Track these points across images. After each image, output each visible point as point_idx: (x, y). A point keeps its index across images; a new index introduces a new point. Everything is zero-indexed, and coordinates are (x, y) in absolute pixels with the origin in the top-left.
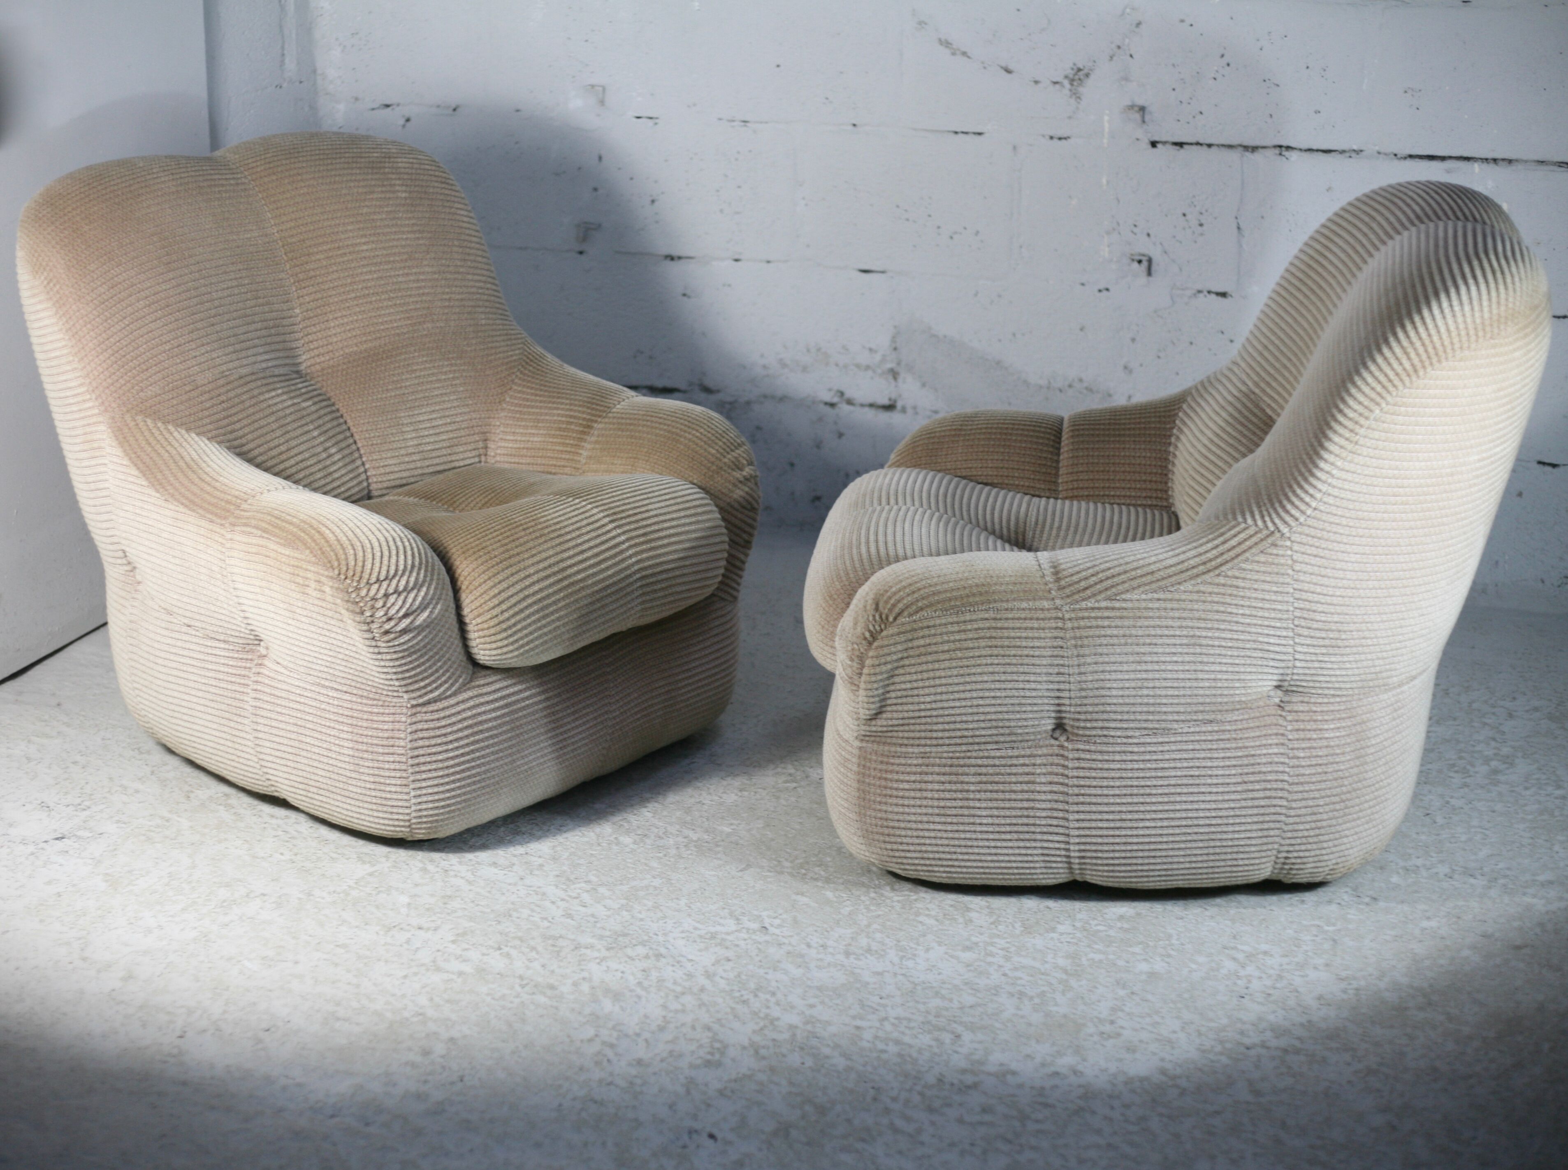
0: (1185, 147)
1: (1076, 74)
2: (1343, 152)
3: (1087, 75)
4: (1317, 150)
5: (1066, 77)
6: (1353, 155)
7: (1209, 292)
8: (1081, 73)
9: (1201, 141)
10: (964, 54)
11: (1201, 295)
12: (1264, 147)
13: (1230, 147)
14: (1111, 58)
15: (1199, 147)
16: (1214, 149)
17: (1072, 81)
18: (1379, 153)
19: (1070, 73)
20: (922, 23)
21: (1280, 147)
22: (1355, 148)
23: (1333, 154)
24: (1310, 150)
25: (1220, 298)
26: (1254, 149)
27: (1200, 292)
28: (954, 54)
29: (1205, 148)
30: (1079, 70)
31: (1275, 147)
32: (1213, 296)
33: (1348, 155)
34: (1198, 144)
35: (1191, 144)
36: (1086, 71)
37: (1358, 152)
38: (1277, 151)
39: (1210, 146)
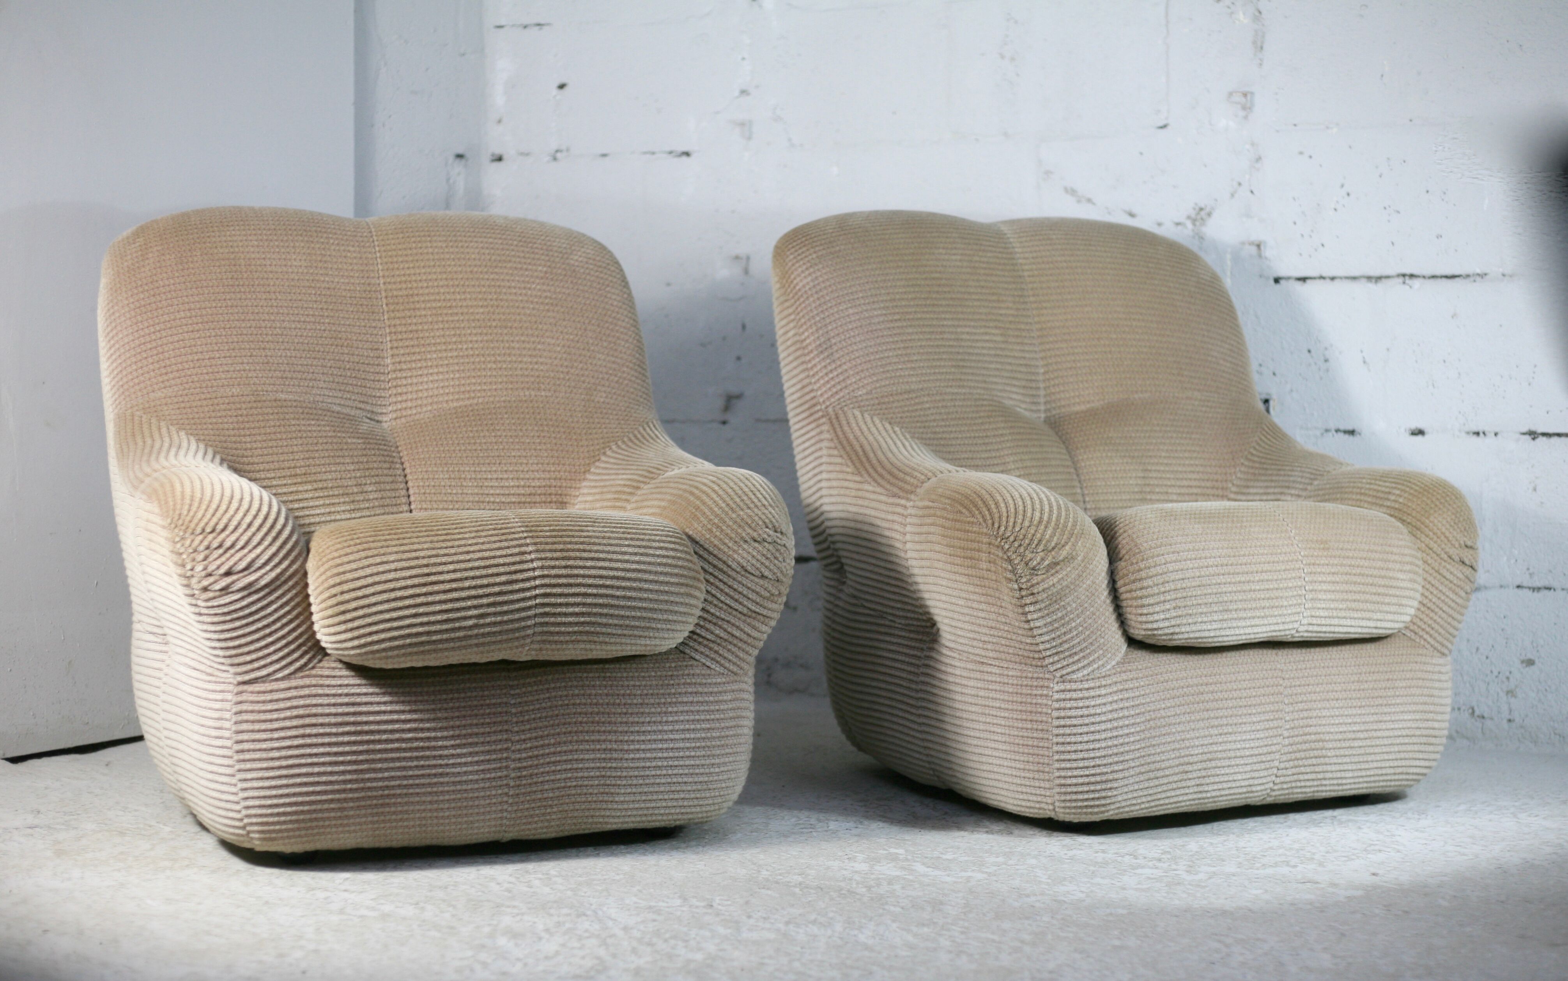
0: (1308, 281)
1: (1198, 214)
2: (1468, 276)
3: (1209, 214)
4: (1442, 277)
5: (1189, 217)
6: (1478, 279)
7: (1337, 431)
8: (1203, 213)
9: (1324, 275)
10: (1089, 200)
11: (1330, 434)
12: (1388, 277)
13: (1354, 278)
14: (1232, 195)
15: (1322, 281)
16: (1336, 282)
17: (1194, 221)
18: (1504, 275)
19: (1193, 214)
20: (1048, 173)
21: (1404, 275)
22: (1478, 271)
23: (1457, 279)
24: (1434, 277)
25: (1347, 436)
26: (1379, 279)
27: (1327, 431)
28: (1079, 201)
29: (1328, 281)
30: (1201, 209)
31: (1398, 276)
32: (1341, 435)
33: (1472, 279)
34: (1322, 278)
35: (1314, 278)
36: (1208, 210)
37: (1482, 276)
38: (1401, 280)
39: (1333, 279)
